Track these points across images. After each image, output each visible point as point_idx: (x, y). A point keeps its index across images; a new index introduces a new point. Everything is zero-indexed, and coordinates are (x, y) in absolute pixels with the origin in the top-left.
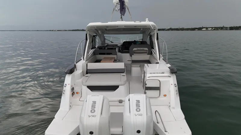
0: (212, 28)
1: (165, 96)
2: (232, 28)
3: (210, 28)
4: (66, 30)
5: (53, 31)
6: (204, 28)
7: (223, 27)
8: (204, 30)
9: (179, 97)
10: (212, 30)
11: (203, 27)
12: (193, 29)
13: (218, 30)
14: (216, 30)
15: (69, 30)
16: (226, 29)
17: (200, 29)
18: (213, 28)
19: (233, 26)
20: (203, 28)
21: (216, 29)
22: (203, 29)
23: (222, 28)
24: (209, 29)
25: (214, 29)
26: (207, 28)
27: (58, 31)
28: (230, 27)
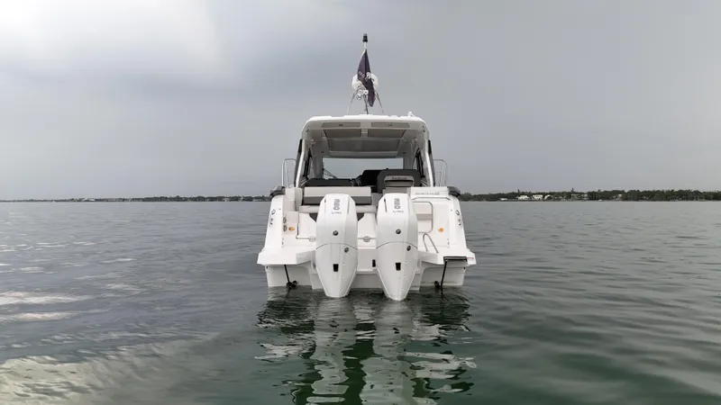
0: (544, 194)
1: (441, 230)
2: (593, 196)
3: (539, 194)
4: (124, 200)
5: (80, 200)
6: (524, 194)
7: (573, 192)
8: (522, 200)
9: (462, 230)
10: (544, 200)
11: (521, 191)
12: (495, 197)
13: (559, 200)
14: (555, 200)
15: (134, 200)
16: (580, 196)
17: (512, 197)
18: (547, 194)
19: (596, 190)
20: (520, 194)
21: (554, 196)
22: (520, 198)
23: (569, 196)
24: (536, 197)
25: (549, 198)
26: (530, 195)
27: (97, 200)
28: (589, 193)
